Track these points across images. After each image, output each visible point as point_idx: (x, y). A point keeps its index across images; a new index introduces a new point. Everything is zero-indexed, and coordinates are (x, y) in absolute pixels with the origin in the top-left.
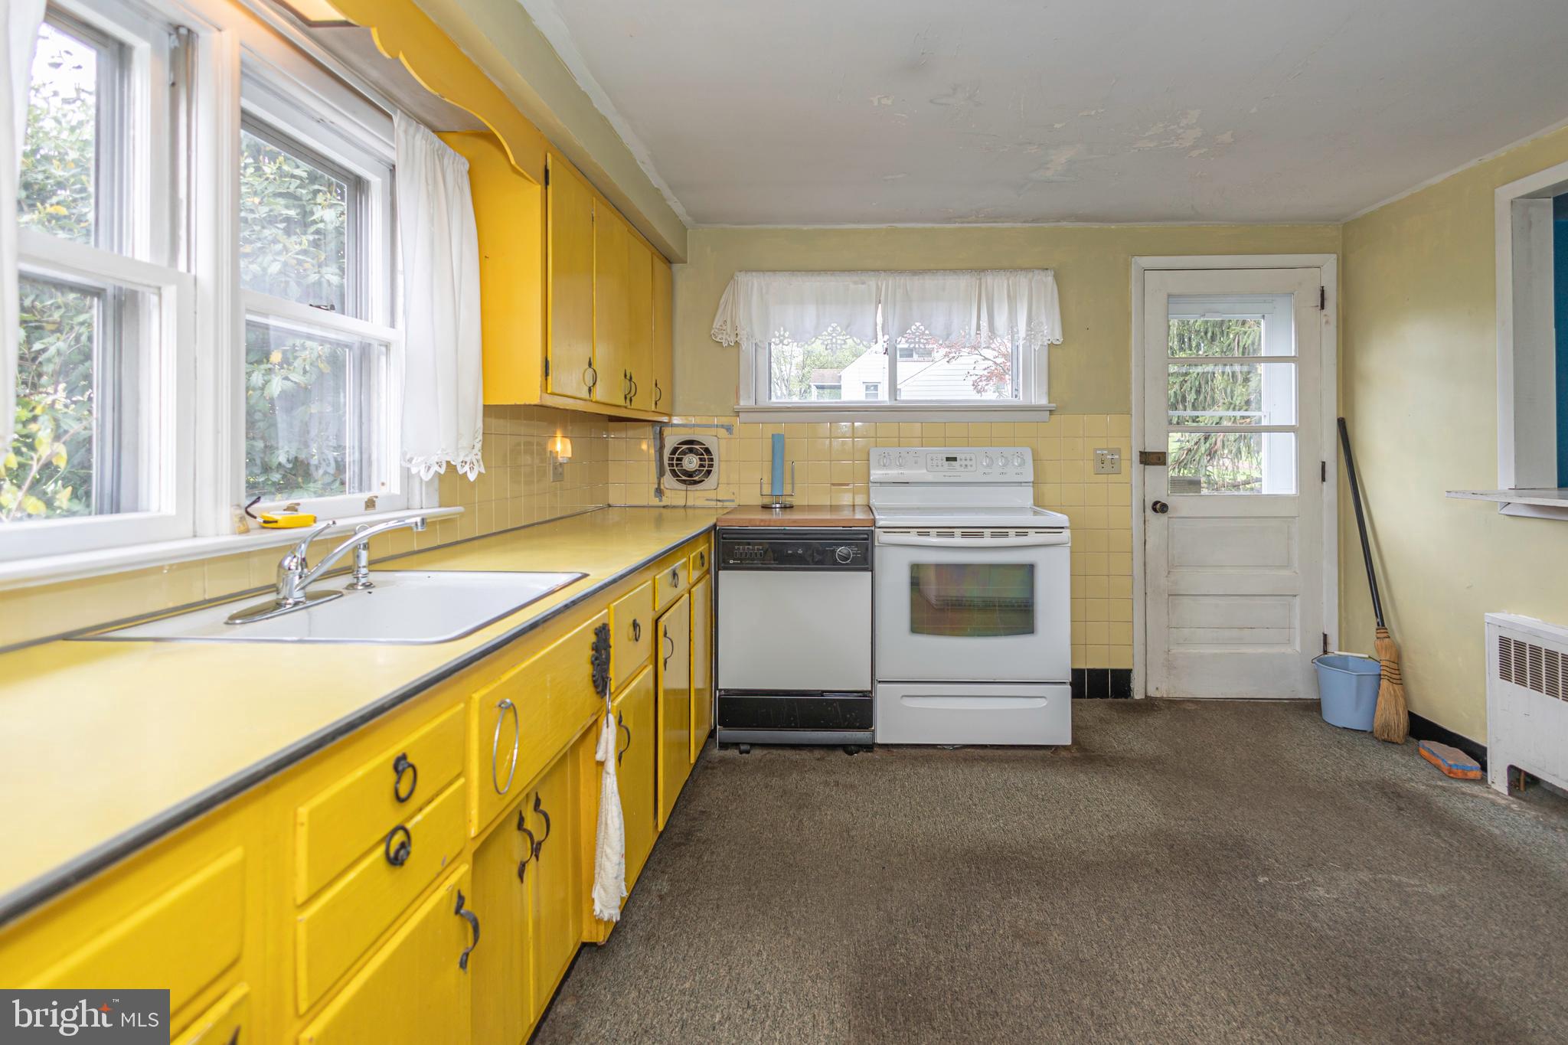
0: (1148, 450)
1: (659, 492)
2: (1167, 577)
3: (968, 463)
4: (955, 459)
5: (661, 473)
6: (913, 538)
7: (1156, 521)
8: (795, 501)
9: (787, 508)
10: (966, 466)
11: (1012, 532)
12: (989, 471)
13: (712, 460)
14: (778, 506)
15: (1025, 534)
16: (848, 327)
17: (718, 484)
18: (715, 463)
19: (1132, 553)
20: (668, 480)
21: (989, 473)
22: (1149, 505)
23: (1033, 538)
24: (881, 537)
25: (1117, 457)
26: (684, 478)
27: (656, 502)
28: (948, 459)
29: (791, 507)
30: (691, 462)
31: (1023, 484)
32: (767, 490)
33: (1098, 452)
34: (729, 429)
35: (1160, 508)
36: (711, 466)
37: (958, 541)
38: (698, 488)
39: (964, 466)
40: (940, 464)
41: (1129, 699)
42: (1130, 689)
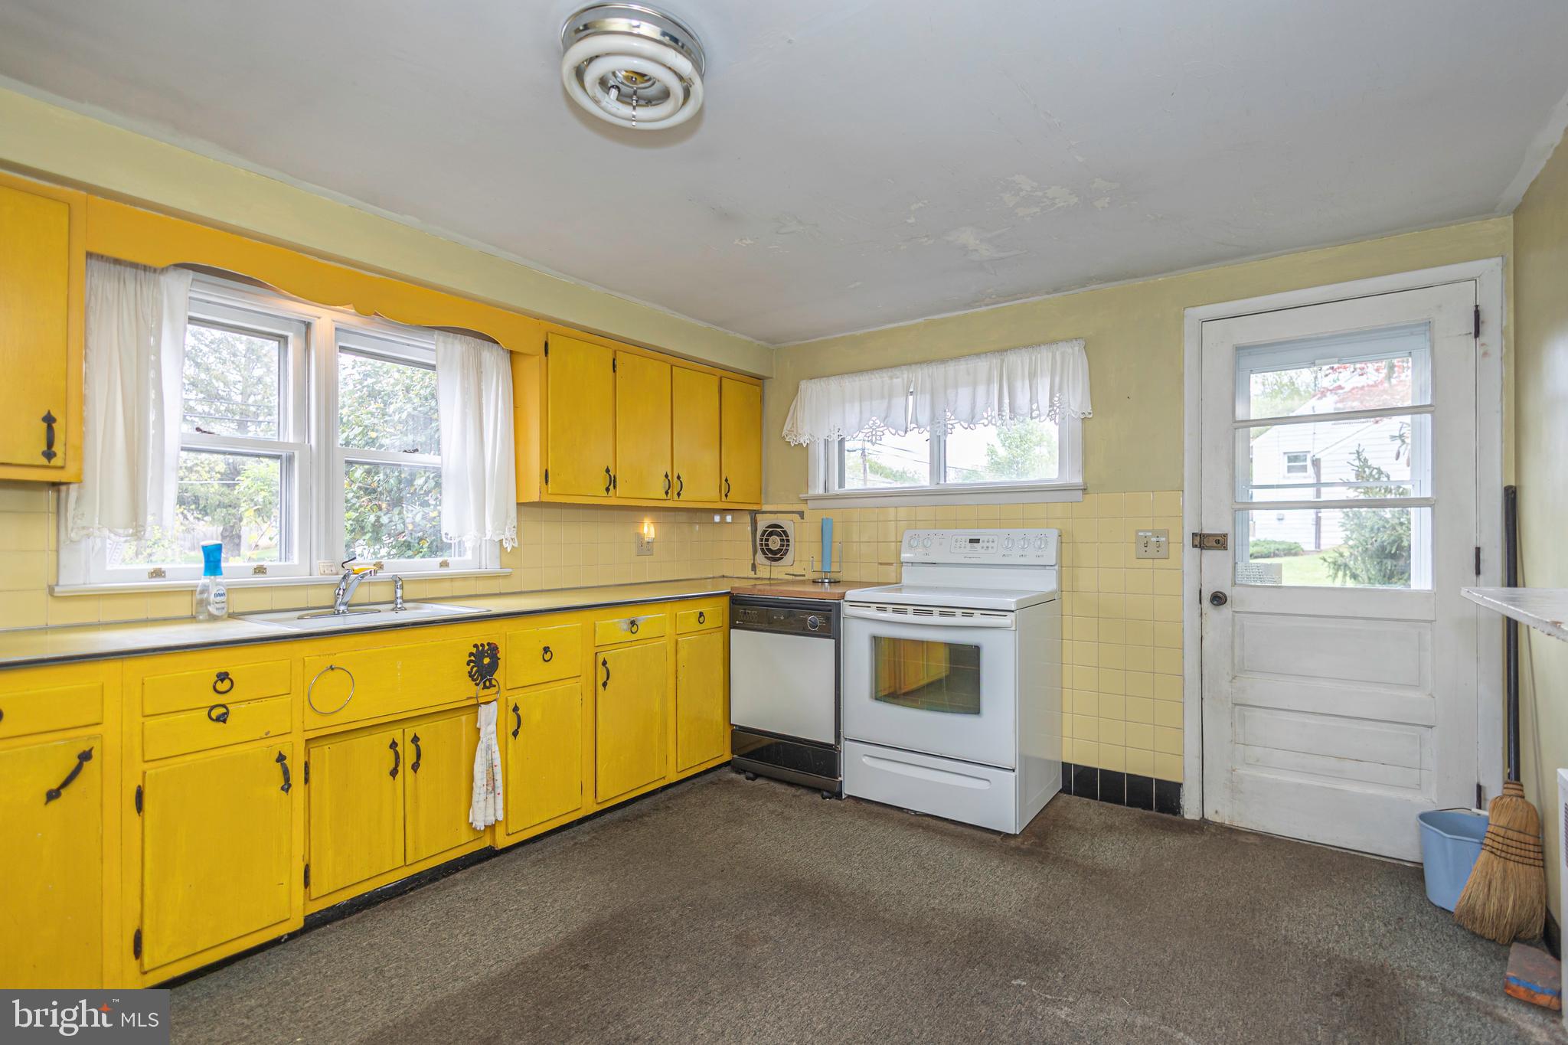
0: (1205, 531)
1: (754, 567)
2: (1231, 682)
3: (990, 544)
4: (978, 541)
5: (755, 552)
7: (1216, 617)
8: (844, 576)
9: (834, 582)
10: (988, 547)
11: (958, 612)
12: (1009, 553)
13: (788, 541)
14: (827, 581)
15: (971, 615)
16: (886, 418)
17: (794, 561)
18: (791, 543)
19: (1183, 649)
20: (760, 557)
21: (1008, 556)
22: (1206, 597)
23: (978, 619)
25: (1164, 539)
26: (770, 555)
27: (752, 574)
28: (971, 541)
29: (839, 582)
30: (775, 543)
31: (1047, 568)
32: (818, 566)
33: (1141, 534)
34: (801, 514)
35: (1219, 599)
36: (788, 545)
38: (780, 564)
39: (985, 548)
40: (963, 545)
41: (1177, 818)
42: (1179, 806)
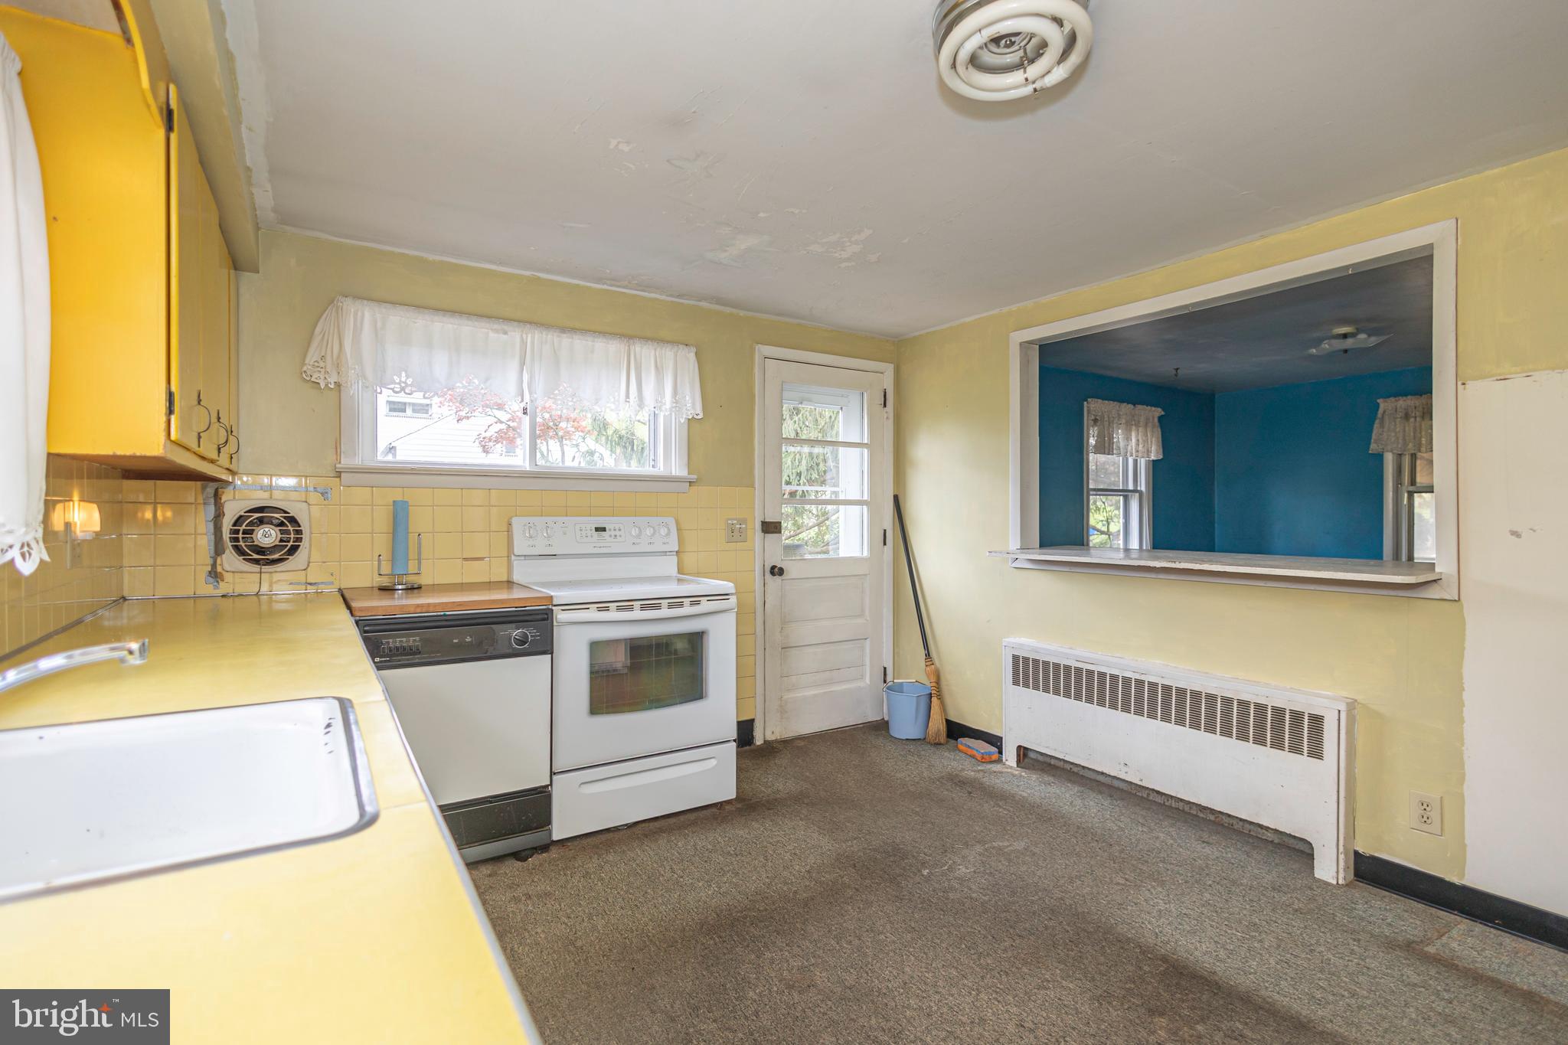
0: (767, 520)
1: (215, 575)
2: (781, 632)
3: (617, 533)
4: (604, 529)
5: (219, 550)
6: (592, 614)
7: (774, 582)
8: (424, 580)
9: (413, 589)
10: (616, 536)
11: (687, 601)
12: (638, 541)
13: (299, 532)
14: (400, 587)
15: (698, 603)
16: (487, 380)
17: (309, 562)
18: (305, 536)
19: (755, 613)
20: (230, 560)
21: (638, 544)
22: (768, 569)
23: (705, 606)
24: (560, 616)
25: (744, 526)
26: (256, 556)
27: (209, 589)
28: (597, 529)
29: (419, 588)
30: (266, 536)
31: (668, 554)
32: (386, 568)
33: (730, 522)
34: (325, 493)
35: (777, 571)
36: (299, 540)
37: (637, 614)
38: (278, 569)
39: (613, 537)
40: (589, 535)
41: (752, 747)
42: (753, 737)
